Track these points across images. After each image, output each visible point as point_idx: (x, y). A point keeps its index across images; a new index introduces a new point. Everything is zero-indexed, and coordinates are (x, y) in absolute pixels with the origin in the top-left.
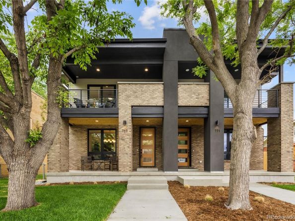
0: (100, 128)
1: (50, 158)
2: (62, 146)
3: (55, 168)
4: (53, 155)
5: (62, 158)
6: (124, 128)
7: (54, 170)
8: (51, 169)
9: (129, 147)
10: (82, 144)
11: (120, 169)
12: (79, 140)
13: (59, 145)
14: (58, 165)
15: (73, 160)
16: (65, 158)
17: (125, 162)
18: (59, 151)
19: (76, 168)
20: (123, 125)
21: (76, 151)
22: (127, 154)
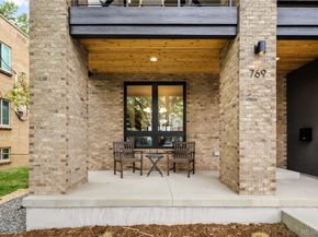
0: (151, 80)
1: (37, 152)
2: (71, 117)
3: (50, 180)
4: (45, 144)
5: (71, 152)
6: (256, 64)
7: (48, 188)
8: (40, 185)
9: (268, 120)
10: (111, 114)
11: (243, 185)
12: (105, 106)
13: (63, 116)
14: (59, 173)
15: (94, 149)
16: (79, 150)
17: (257, 165)
18: (63, 131)
19: (100, 165)
20: (253, 58)
21: (100, 129)
22: (264, 140)
